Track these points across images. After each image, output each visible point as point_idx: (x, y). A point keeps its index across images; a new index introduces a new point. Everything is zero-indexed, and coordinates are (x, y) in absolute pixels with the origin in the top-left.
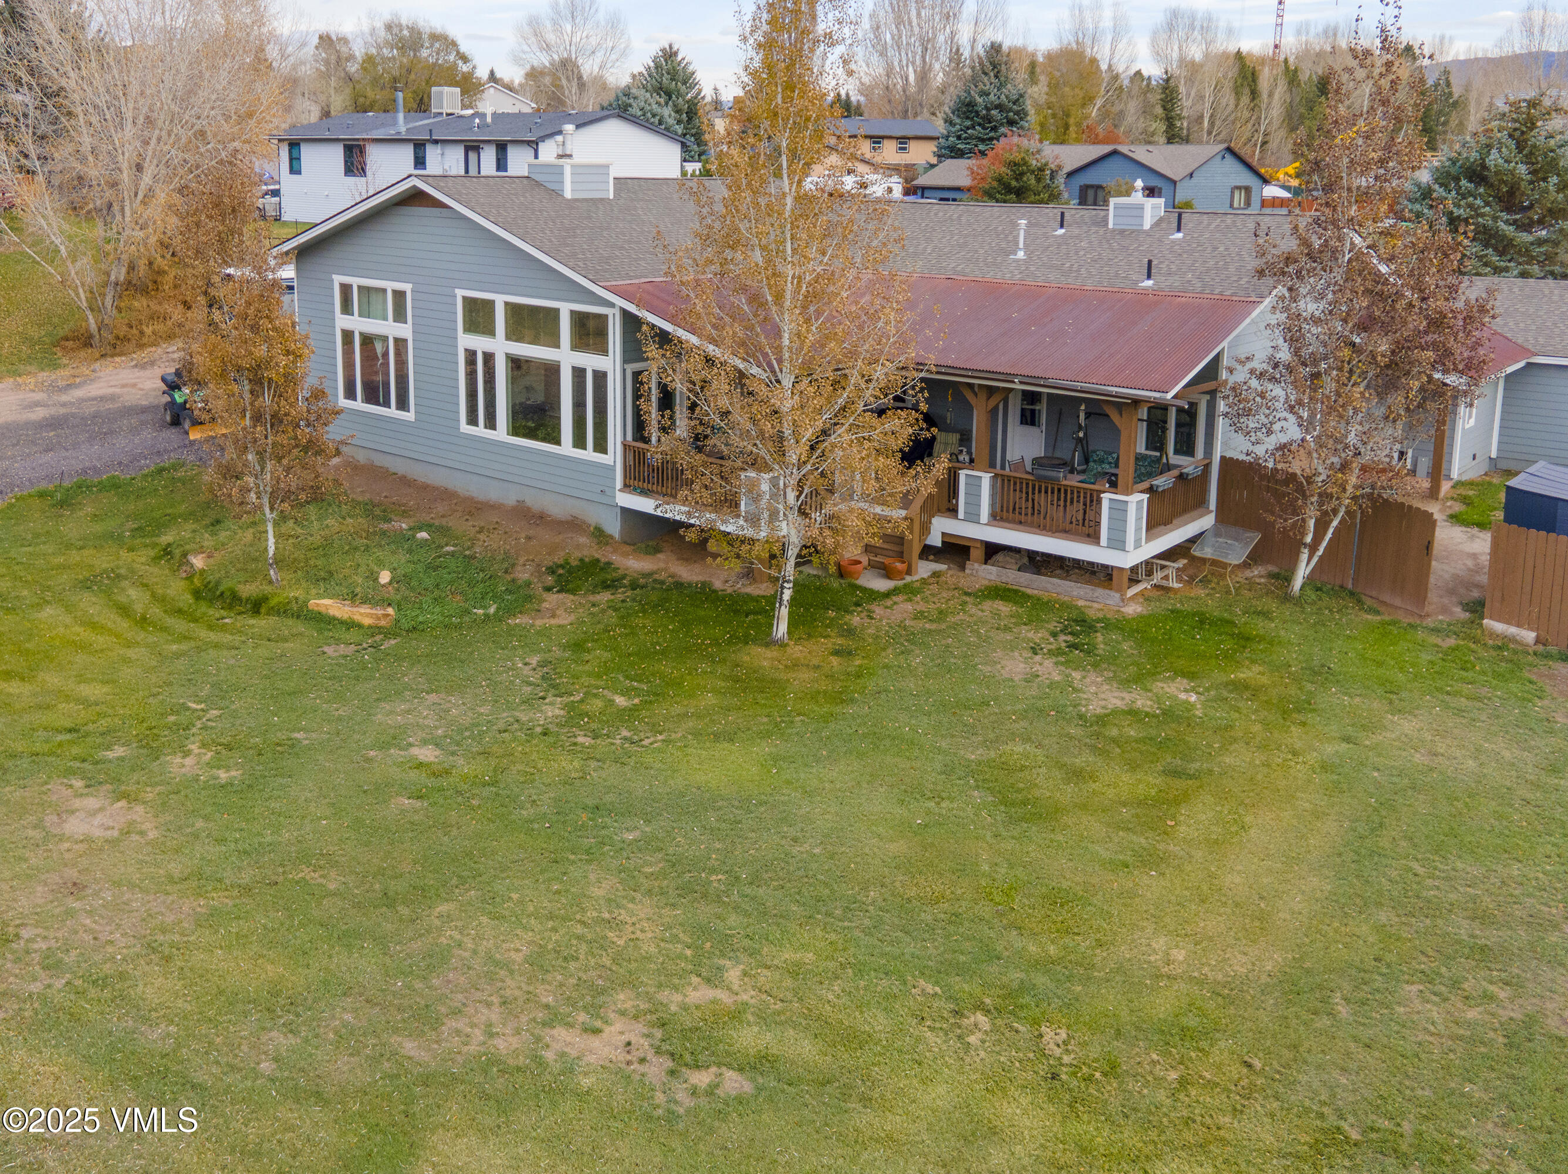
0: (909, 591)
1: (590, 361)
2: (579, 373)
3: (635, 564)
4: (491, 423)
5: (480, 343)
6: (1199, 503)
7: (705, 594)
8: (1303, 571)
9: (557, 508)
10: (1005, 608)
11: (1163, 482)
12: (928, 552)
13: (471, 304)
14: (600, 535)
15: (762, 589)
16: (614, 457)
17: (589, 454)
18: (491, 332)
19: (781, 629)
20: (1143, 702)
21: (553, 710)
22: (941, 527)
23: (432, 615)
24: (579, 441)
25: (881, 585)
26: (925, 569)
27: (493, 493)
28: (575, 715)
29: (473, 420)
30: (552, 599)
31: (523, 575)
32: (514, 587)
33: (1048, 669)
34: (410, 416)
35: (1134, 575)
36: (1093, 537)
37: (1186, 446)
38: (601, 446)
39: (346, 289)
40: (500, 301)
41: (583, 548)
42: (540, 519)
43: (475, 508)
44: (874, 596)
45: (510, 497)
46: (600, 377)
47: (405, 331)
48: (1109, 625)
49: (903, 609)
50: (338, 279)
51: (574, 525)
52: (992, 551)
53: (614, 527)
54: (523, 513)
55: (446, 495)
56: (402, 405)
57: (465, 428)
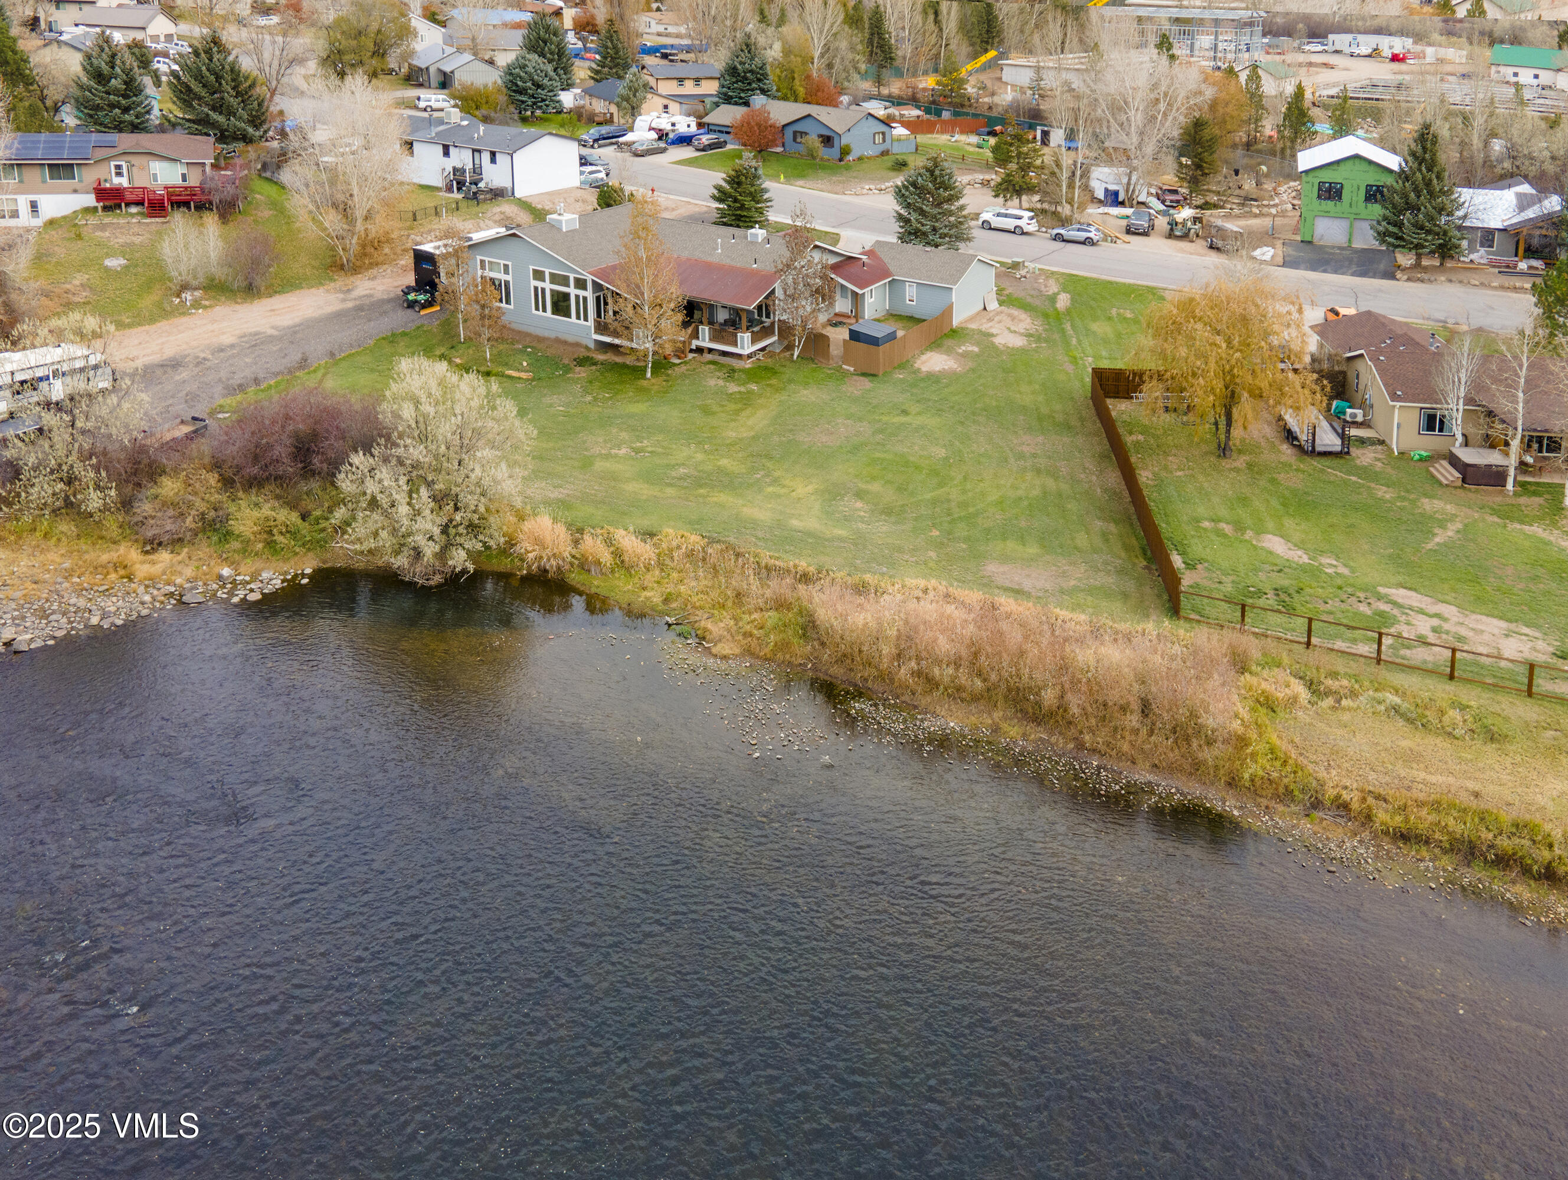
0: (685, 363)
1: (582, 293)
2: (577, 297)
3: (601, 357)
4: (544, 310)
5: (540, 284)
6: (773, 333)
7: (624, 366)
8: (796, 353)
9: (571, 339)
10: (712, 367)
11: (756, 329)
12: (691, 351)
13: (535, 272)
14: (587, 348)
15: (642, 364)
16: (591, 323)
17: (582, 322)
18: (544, 281)
19: (649, 375)
20: (743, 389)
21: (589, 398)
22: (695, 343)
23: (543, 375)
24: (578, 318)
25: (677, 361)
26: (691, 356)
27: (546, 334)
28: (595, 399)
29: (537, 309)
30: (578, 369)
31: (566, 361)
32: (565, 366)
33: (721, 383)
34: (511, 307)
35: (749, 356)
36: (736, 345)
37: (768, 316)
38: (586, 319)
39: (482, 261)
40: (547, 272)
41: (583, 353)
42: (565, 343)
43: (540, 339)
44: (675, 365)
45: (553, 335)
46: (585, 299)
47: (509, 278)
48: (740, 370)
49: (684, 368)
50: (479, 258)
51: (577, 345)
52: (710, 350)
53: (592, 345)
54: (558, 340)
55: (528, 335)
56: (508, 302)
57: (534, 311)
